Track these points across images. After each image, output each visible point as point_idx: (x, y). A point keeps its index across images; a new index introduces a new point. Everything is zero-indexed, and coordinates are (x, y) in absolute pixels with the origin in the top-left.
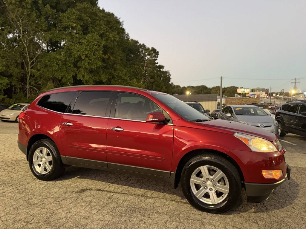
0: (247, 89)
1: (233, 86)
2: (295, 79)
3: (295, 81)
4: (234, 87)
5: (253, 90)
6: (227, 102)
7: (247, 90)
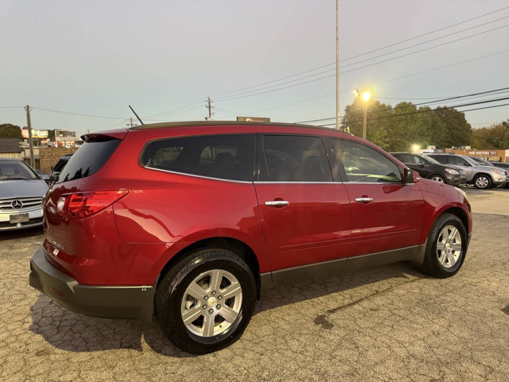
0: (41, 130)
1: (9, 124)
2: (131, 119)
3: (131, 122)
4: (11, 125)
5: (52, 135)
6: (42, 154)
7: (41, 132)
